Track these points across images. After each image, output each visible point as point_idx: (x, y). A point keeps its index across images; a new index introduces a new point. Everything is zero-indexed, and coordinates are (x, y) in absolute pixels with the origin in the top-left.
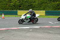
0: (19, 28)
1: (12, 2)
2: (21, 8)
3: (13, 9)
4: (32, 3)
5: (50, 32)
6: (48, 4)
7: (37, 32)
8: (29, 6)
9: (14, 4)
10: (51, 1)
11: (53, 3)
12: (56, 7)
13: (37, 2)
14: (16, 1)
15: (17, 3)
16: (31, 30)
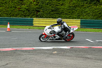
0: (34, 48)
1: (24, 4)
3: (25, 16)
4: (58, 7)
5: (88, 56)
6: (85, 8)
7: (66, 56)
8: (52, 11)
12: (100, 14)
13: (67, 5)
14: (31, 2)
15: (34, 6)
16: (55, 52)
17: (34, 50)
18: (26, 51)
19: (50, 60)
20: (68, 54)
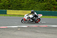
0: (7, 27)
1: (2, 2)
2: (10, 8)
3: (2, 9)
5: (37, 31)
6: (36, 4)
7: (25, 31)
8: (18, 6)
9: (3, 4)
10: (38, 2)
11: (41, 4)
12: (44, 7)
14: (6, 1)
15: (7, 3)
16: (19, 29)
17: (7, 28)
18: (3, 29)
19: (16, 33)
20: (26, 30)
